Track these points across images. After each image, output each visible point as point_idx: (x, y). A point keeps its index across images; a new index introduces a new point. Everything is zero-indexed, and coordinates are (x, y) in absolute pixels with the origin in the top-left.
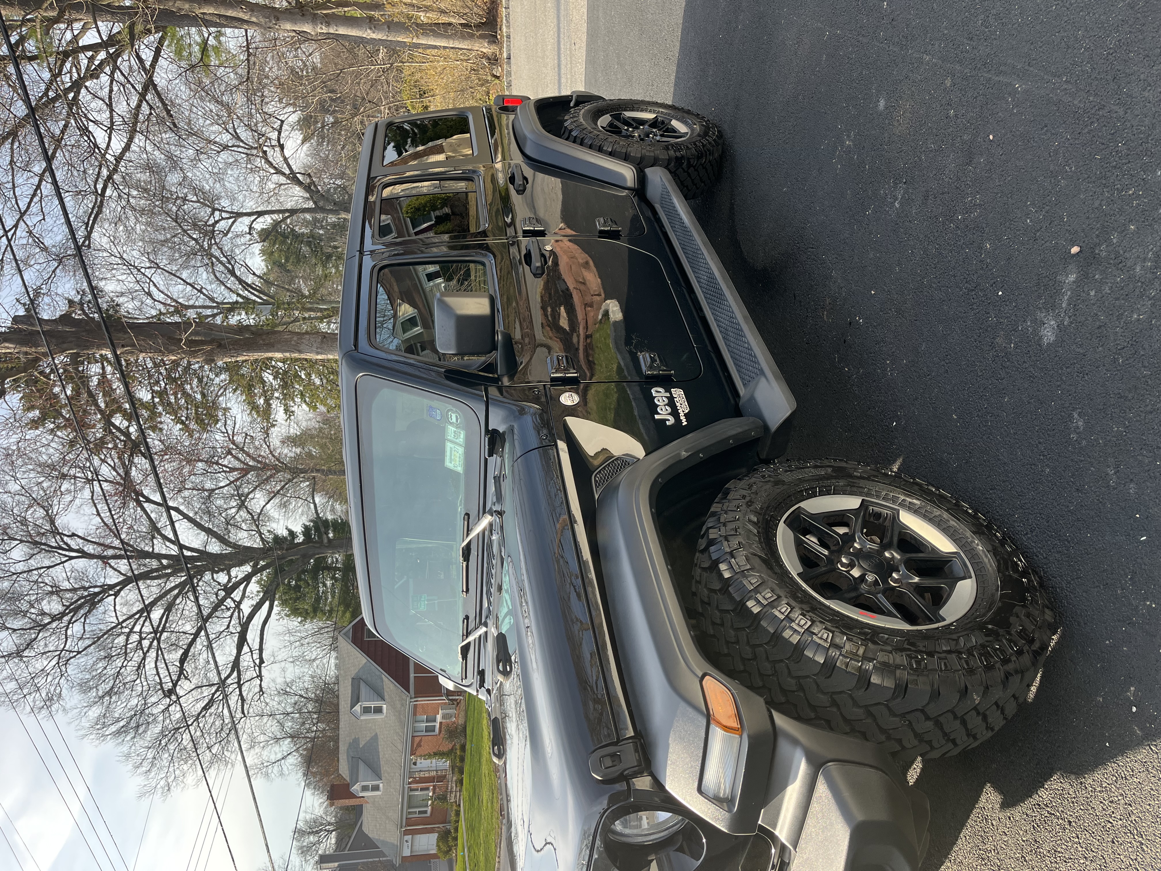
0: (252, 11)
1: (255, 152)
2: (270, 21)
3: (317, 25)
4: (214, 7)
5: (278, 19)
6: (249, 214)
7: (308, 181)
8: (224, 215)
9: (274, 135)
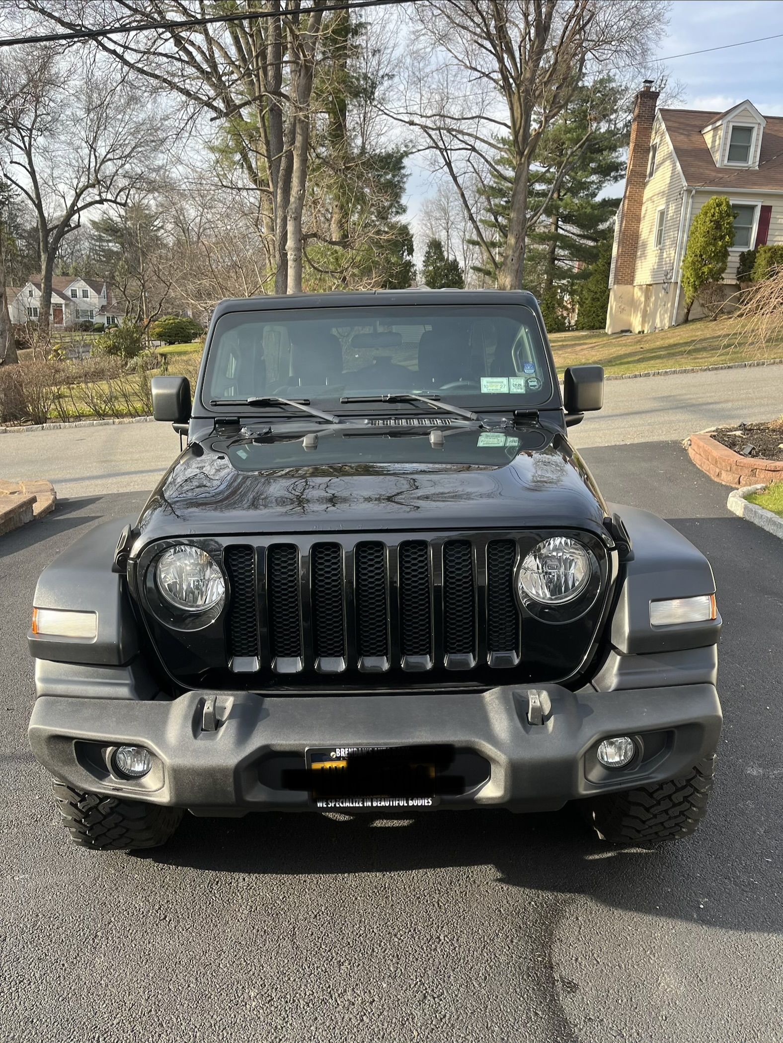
0: (299, 199)
1: (92, 177)
2: (293, 213)
3: (294, 251)
4: (299, 167)
5: (295, 219)
6: (31, 163)
7: (73, 225)
8: (26, 139)
9: (109, 197)
